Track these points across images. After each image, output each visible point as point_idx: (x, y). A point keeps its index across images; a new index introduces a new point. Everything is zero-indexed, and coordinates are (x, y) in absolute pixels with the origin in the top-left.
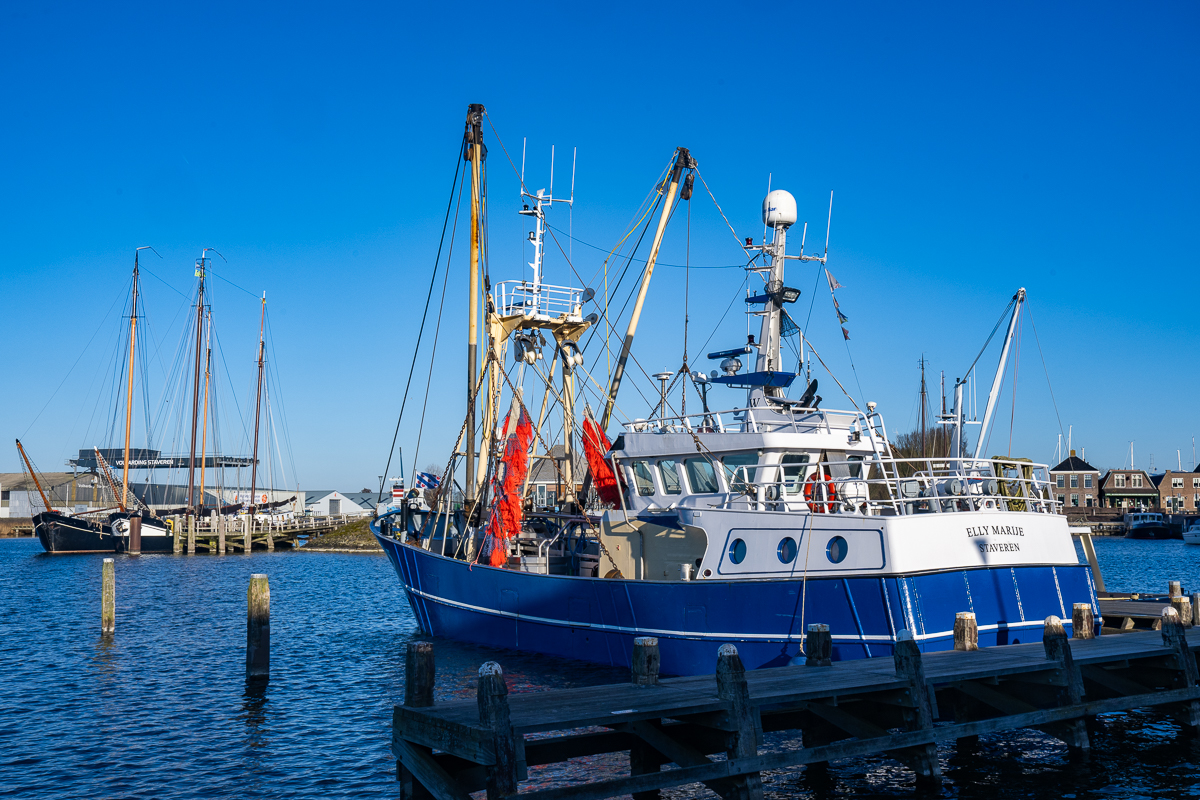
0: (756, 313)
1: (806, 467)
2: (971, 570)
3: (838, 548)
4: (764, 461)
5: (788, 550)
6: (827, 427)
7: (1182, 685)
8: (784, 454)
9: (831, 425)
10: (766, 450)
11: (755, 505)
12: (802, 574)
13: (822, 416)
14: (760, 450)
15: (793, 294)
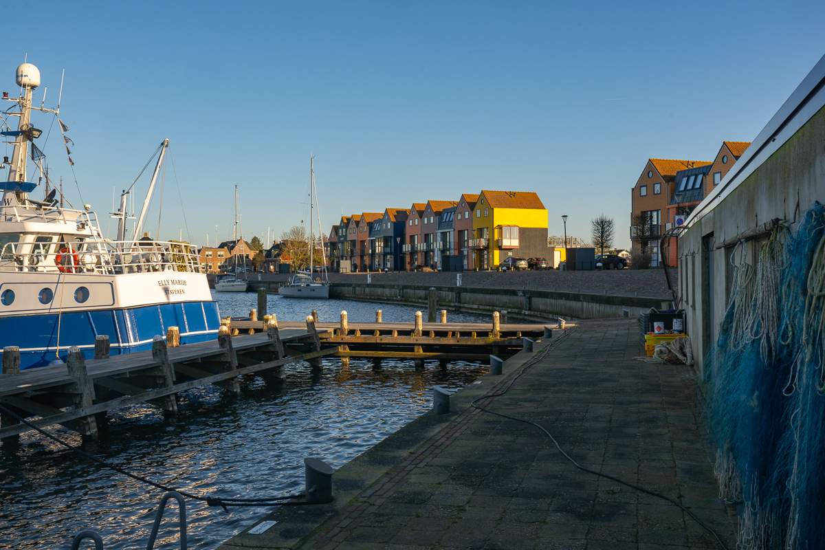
0: (10, 143)
1: (50, 245)
2: (161, 304)
3: (82, 294)
4: (24, 240)
5: (46, 295)
6: (64, 220)
7: (277, 358)
8: (37, 236)
9: (66, 218)
10: (25, 233)
11: (21, 269)
12: (58, 310)
13: (60, 213)
14: (21, 233)
15: (37, 133)
